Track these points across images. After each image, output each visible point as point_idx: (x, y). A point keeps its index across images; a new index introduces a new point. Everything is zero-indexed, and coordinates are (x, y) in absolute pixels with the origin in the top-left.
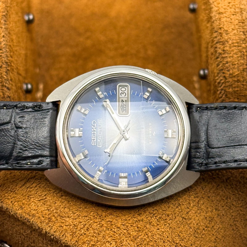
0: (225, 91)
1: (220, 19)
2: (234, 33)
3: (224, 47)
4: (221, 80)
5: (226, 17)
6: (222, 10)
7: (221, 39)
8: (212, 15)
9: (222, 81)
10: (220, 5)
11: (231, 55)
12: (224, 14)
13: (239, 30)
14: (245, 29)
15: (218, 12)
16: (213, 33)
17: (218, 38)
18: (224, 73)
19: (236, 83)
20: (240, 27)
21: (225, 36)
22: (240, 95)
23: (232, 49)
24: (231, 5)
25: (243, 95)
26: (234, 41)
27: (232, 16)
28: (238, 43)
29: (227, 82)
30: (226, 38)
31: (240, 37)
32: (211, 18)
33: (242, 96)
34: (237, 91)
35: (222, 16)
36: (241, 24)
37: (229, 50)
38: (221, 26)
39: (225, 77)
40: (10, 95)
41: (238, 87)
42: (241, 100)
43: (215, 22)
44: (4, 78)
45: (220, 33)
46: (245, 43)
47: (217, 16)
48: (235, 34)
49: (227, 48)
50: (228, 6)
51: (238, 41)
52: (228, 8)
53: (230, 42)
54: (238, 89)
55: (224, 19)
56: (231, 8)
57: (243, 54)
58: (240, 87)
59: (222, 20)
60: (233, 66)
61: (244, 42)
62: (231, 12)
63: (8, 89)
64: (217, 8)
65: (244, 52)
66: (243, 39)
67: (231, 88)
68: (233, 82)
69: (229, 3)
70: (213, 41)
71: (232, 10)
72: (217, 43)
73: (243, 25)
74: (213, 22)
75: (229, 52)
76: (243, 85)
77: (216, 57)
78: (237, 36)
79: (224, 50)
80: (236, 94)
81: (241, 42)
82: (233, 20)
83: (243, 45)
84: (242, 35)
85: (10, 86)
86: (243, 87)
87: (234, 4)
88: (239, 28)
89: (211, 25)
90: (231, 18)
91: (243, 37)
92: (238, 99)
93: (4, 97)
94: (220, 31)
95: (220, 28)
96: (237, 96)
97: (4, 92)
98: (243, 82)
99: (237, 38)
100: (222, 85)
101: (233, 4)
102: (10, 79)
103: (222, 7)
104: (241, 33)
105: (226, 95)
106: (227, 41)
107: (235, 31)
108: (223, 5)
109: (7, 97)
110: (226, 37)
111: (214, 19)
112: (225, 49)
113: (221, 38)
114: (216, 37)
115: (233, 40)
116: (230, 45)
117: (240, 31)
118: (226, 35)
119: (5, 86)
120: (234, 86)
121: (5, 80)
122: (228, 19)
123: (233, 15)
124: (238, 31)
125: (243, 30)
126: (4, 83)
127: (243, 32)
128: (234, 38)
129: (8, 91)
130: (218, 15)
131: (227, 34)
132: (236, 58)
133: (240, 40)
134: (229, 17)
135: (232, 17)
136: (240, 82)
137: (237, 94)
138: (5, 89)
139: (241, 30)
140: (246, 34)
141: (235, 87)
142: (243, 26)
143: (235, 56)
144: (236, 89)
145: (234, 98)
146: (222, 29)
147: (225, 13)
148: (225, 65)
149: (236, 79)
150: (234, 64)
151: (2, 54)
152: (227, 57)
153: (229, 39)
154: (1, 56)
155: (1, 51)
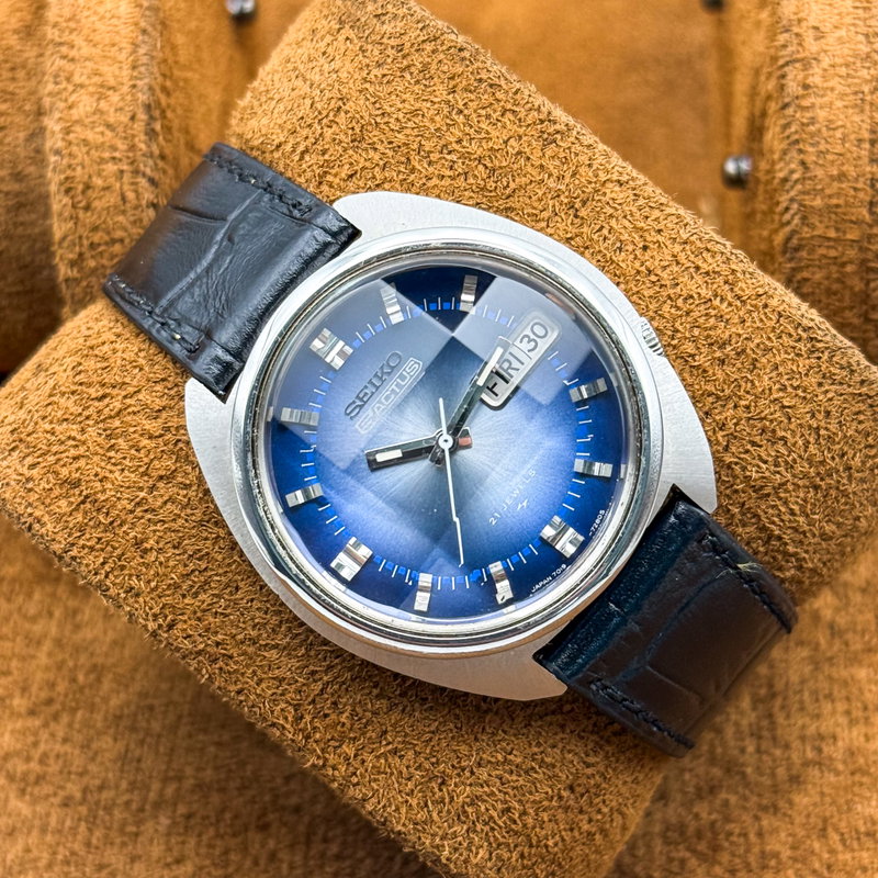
0: (801, 205)
2: (839, 37)
3: (806, 77)
4: (792, 172)
7: (798, 52)
9: (796, 176)
11: (825, 99)
13: (852, 28)
14: (870, 26)
16: (775, 35)
17: (790, 49)
18: (801, 151)
19: (835, 184)
20: (857, 22)
21: (810, 44)
22: (845, 218)
23: (830, 84)
25: (854, 218)
26: (837, 60)
28: (847, 65)
29: (810, 178)
30: (814, 49)
31: (854, 50)
33: (852, 222)
34: (838, 206)
36: (860, 11)
37: (820, 85)
38: (801, 15)
39: (803, 163)
40: (155, 201)
41: (838, 195)
42: (845, 233)
44: (141, 150)
45: (797, 35)
46: (869, 68)
48: (840, 41)
49: (816, 80)
51: (852, 60)
53: (826, 62)
54: (841, 202)
57: (862, 99)
58: (847, 196)
60: (831, 133)
61: (867, 65)
63: (152, 181)
65: (863, 92)
66: (864, 56)
67: (818, 198)
68: (827, 180)
70: (774, 59)
72: (787, 64)
73: (867, 16)
75: (821, 93)
76: (855, 189)
77: (780, 104)
78: (847, 45)
79: (806, 87)
80: (833, 216)
81: (859, 65)
83: (864, 73)
84: (861, 42)
85: (156, 176)
86: (855, 197)
88: (854, 25)
89: (773, 13)
91: (864, 49)
92: (837, 230)
93: (141, 206)
94: (796, 30)
95: (800, 21)
96: (836, 222)
97: (140, 190)
98: (856, 180)
99: (846, 51)
100: (792, 187)
102: (157, 152)
104: (861, 38)
105: (804, 218)
106: (815, 59)
107: (843, 33)
109: (148, 207)
110: (812, 46)
112: (810, 81)
113: (800, 49)
114: (784, 46)
115: (834, 56)
116: (825, 70)
117: (857, 33)
118: (812, 42)
119: (144, 175)
120: (828, 192)
121: (144, 155)
124: (849, 30)
125: (865, 30)
126: (141, 165)
127: (867, 36)
128: (839, 52)
129: (153, 188)
131: (817, 39)
132: (839, 109)
133: (856, 56)
136: (849, 181)
137: (836, 214)
138: (143, 182)
139: (859, 30)
140: (872, 40)
141: (830, 197)
142: (865, 19)
143: (839, 104)
144: (834, 201)
145: (827, 227)
146: (804, 24)
148: (805, 128)
149: (835, 172)
150: (832, 126)
151: (139, 83)
152: (813, 106)
153: (822, 54)
154: (134, 86)
155: (135, 74)
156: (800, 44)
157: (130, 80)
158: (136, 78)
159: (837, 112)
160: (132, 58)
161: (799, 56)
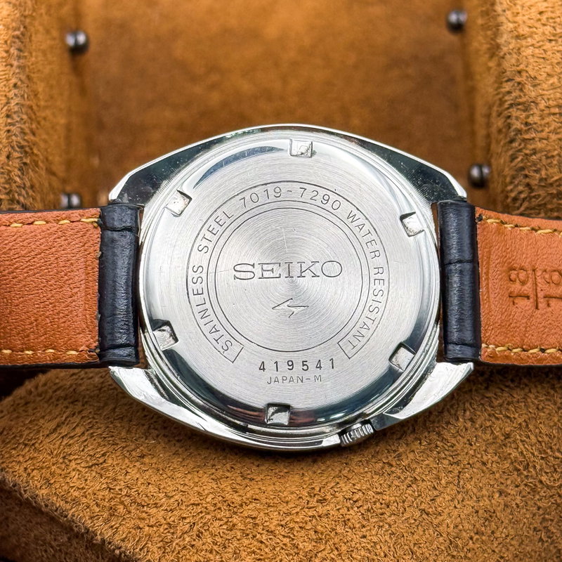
1: (519, 49)
2: (552, 84)
3: (528, 117)
4: (521, 192)
5: (533, 45)
6: (524, 30)
7: (520, 96)
8: (501, 41)
9: (523, 196)
10: (519, 18)
11: (544, 133)
12: (529, 40)
15: (516, 33)
16: (501, 84)
17: (514, 94)
18: (526, 176)
19: (555, 200)
21: (529, 89)
23: (547, 120)
24: (544, 17)
26: (551, 102)
27: (548, 44)
28: (559, 106)
29: (534, 197)
30: (533, 94)
32: (498, 47)
35: (524, 43)
37: (539, 122)
38: (522, 67)
39: (528, 185)
41: (558, 209)
43: (508, 56)
44: (15, 182)
45: (519, 83)
47: (513, 44)
48: (553, 87)
49: (535, 119)
50: (539, 20)
52: (538, 25)
53: (542, 105)
55: (530, 51)
56: (544, 25)
59: (524, 54)
60: (549, 161)
62: (544, 34)
63: (24, 207)
64: (511, 25)
67: (543, 211)
68: (548, 198)
69: (541, 13)
70: (502, 102)
71: (548, 29)
72: (511, 105)
74: (503, 58)
75: (540, 129)
77: (508, 139)
78: (558, 90)
79: (527, 124)
82: (549, 53)
87: (553, 15)
89: (499, 65)
90: (545, 48)
94: (518, 79)
95: (520, 72)
99: (558, 95)
100: (521, 205)
101: (550, 14)
102: (28, 184)
103: (524, 22)
106: (533, 102)
107: (555, 80)
108: (525, 18)
110: (532, 92)
111: (505, 49)
112: (530, 120)
113: (522, 94)
114: (509, 93)
115: (548, 99)
116: (542, 111)
118: (532, 88)
119: (18, 202)
120: (549, 206)
121: (18, 186)
122: (537, 51)
123: (550, 41)
126: (16, 195)
128: (552, 96)
130: (514, 41)
131: (534, 86)
132: (554, 141)
134: (540, 47)
135: (548, 46)
138: (18, 208)
141: (552, 210)
143: (554, 137)
146: (524, 74)
147: (531, 36)
148: (529, 158)
149: (555, 192)
150: (550, 155)
151: (12, 128)
152: (533, 139)
153: (539, 98)
154: (9, 131)
155: (9, 121)
156: (521, 90)
157: (6, 125)
158: (10, 124)
159: (553, 143)
160: (6, 108)
161: (520, 100)
